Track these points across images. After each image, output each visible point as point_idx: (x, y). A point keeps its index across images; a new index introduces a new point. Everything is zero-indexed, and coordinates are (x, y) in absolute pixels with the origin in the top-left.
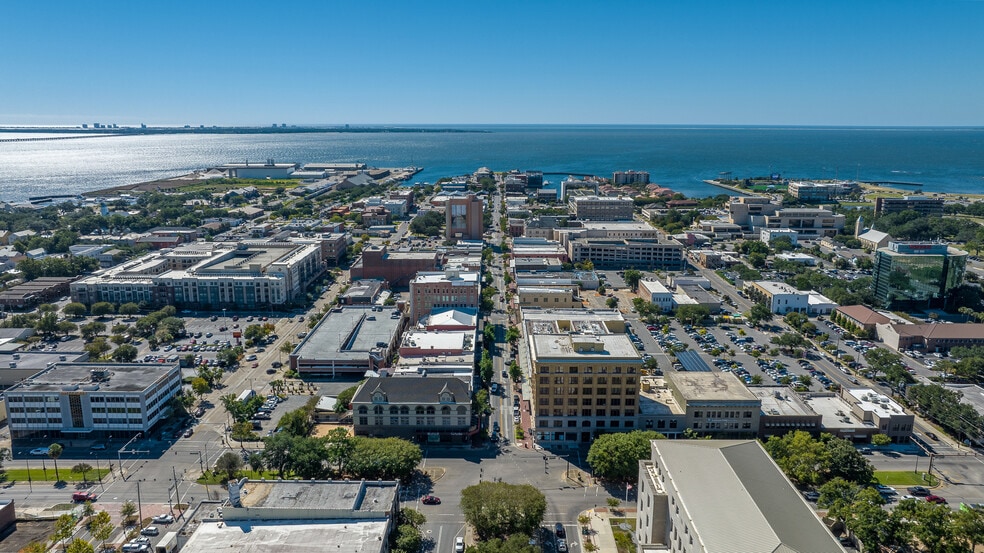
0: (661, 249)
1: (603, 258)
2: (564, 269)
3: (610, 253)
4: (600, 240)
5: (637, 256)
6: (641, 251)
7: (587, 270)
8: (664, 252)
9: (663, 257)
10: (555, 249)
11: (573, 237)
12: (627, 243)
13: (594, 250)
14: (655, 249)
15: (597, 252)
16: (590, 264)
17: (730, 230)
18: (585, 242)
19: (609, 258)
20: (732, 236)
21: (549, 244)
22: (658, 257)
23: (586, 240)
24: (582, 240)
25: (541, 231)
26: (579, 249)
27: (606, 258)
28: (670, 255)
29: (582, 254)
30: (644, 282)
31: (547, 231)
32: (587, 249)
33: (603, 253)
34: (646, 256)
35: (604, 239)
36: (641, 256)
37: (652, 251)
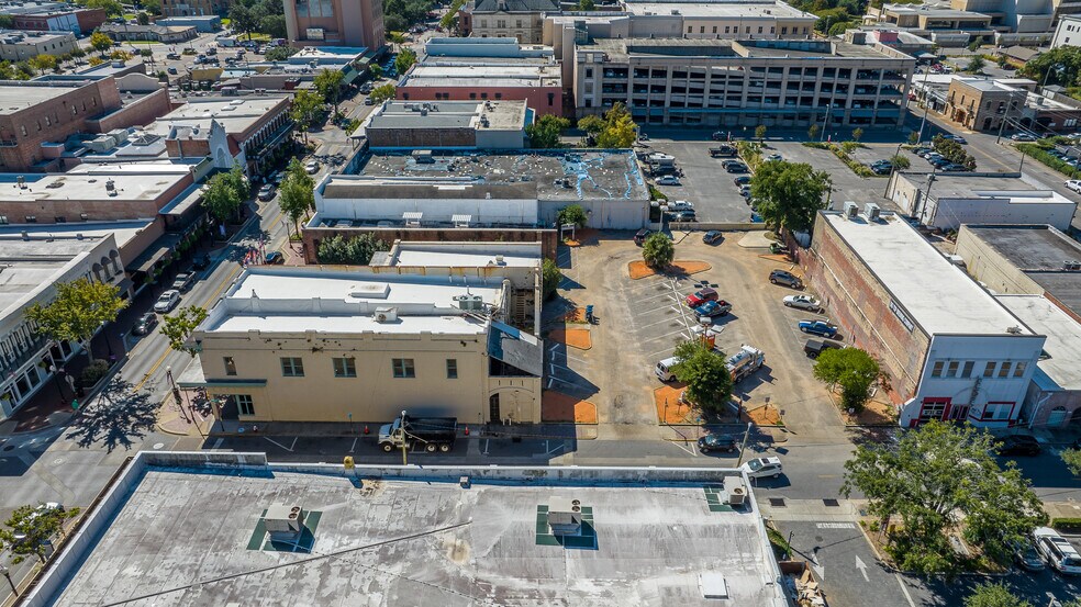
0: (845, 73)
1: (668, 97)
2: (536, 142)
3: (688, 83)
4: (664, 42)
5: (773, 92)
6: (786, 77)
7: (611, 147)
8: (853, 81)
9: (851, 96)
10: (533, 71)
11: (588, 36)
12: (744, 52)
13: (642, 72)
14: (829, 72)
15: (651, 81)
16: (623, 124)
17: (965, 24)
18: (616, 50)
19: (687, 98)
20: (973, 39)
21: (524, 56)
22: (834, 95)
23: (624, 43)
24: (613, 43)
25: (511, 20)
26: (597, 71)
27: (677, 97)
28: (870, 89)
29: (606, 87)
30: (842, 225)
31: (527, 20)
32: (621, 71)
33: (669, 82)
34: (800, 93)
35: (675, 42)
36: (783, 92)
37: (819, 79)
